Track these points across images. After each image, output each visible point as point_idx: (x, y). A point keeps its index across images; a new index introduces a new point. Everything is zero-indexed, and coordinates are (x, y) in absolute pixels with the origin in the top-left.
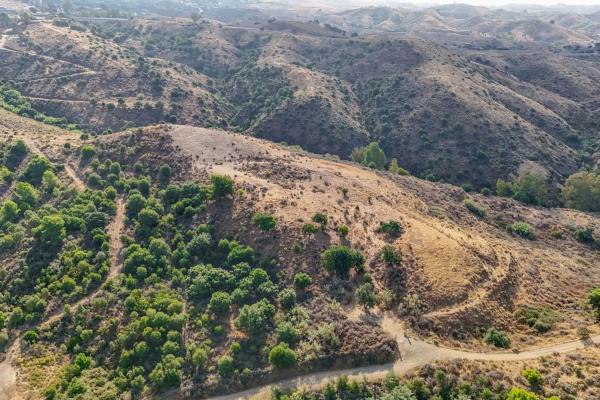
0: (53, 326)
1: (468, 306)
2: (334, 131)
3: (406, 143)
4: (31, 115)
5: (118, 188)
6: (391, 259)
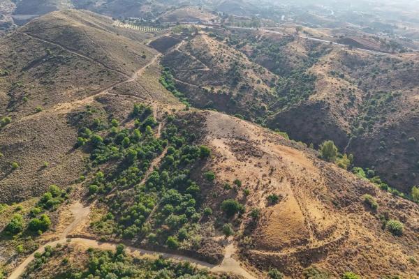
1: (276, 254)
4: (172, 89)
5: (170, 141)
6: (255, 215)
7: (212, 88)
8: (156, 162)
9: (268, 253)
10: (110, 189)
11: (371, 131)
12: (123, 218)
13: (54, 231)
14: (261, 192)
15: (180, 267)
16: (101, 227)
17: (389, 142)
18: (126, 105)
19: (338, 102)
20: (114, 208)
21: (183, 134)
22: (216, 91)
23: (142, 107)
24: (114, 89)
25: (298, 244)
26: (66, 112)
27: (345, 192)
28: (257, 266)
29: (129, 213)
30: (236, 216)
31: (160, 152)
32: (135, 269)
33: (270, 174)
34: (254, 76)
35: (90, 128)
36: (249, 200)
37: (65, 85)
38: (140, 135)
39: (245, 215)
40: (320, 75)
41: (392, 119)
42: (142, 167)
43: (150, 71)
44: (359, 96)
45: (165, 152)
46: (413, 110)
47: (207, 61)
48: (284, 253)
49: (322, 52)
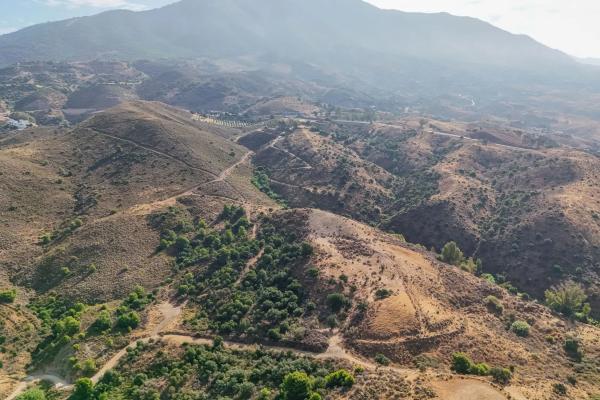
1: (384, 342)
3: (500, 248)
4: (266, 191)
5: (268, 242)
6: (362, 307)
7: (315, 189)
8: (252, 261)
9: (375, 342)
10: (202, 289)
11: (502, 233)
12: (218, 315)
13: (144, 329)
14: (369, 289)
15: (282, 355)
16: (196, 324)
17: (522, 244)
18: (214, 206)
19: (465, 202)
20: (208, 307)
21: (283, 234)
22: (319, 191)
23: (233, 208)
24: (199, 189)
25: (408, 334)
26: (146, 213)
27: (467, 293)
28: (363, 354)
29: (225, 310)
30: (342, 311)
31: (256, 253)
32: (235, 358)
33: (381, 272)
34: (365, 175)
35: (174, 229)
36: (357, 296)
37: (141, 185)
38: (232, 236)
39: (352, 310)
40: (445, 173)
41: (527, 219)
42: (236, 267)
43: (240, 170)
44: (492, 197)
45: (262, 251)
46: (550, 209)
47: (309, 158)
48: (392, 341)
49: (450, 148)
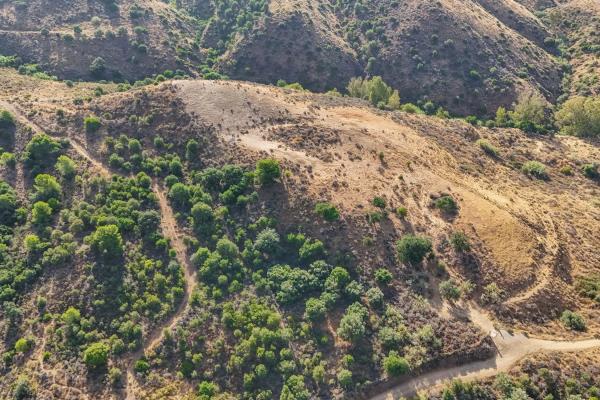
0: (158, 351)
2: (322, 54)
3: (398, 64)
14: (411, 201)
25: (541, 256)
28: (535, 321)
48: (542, 280)
